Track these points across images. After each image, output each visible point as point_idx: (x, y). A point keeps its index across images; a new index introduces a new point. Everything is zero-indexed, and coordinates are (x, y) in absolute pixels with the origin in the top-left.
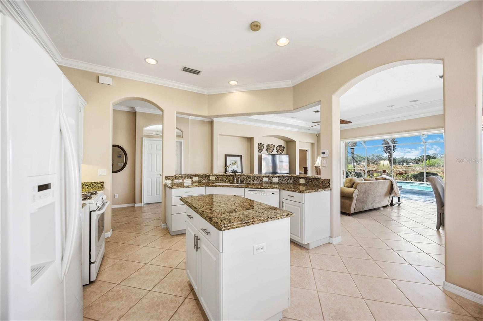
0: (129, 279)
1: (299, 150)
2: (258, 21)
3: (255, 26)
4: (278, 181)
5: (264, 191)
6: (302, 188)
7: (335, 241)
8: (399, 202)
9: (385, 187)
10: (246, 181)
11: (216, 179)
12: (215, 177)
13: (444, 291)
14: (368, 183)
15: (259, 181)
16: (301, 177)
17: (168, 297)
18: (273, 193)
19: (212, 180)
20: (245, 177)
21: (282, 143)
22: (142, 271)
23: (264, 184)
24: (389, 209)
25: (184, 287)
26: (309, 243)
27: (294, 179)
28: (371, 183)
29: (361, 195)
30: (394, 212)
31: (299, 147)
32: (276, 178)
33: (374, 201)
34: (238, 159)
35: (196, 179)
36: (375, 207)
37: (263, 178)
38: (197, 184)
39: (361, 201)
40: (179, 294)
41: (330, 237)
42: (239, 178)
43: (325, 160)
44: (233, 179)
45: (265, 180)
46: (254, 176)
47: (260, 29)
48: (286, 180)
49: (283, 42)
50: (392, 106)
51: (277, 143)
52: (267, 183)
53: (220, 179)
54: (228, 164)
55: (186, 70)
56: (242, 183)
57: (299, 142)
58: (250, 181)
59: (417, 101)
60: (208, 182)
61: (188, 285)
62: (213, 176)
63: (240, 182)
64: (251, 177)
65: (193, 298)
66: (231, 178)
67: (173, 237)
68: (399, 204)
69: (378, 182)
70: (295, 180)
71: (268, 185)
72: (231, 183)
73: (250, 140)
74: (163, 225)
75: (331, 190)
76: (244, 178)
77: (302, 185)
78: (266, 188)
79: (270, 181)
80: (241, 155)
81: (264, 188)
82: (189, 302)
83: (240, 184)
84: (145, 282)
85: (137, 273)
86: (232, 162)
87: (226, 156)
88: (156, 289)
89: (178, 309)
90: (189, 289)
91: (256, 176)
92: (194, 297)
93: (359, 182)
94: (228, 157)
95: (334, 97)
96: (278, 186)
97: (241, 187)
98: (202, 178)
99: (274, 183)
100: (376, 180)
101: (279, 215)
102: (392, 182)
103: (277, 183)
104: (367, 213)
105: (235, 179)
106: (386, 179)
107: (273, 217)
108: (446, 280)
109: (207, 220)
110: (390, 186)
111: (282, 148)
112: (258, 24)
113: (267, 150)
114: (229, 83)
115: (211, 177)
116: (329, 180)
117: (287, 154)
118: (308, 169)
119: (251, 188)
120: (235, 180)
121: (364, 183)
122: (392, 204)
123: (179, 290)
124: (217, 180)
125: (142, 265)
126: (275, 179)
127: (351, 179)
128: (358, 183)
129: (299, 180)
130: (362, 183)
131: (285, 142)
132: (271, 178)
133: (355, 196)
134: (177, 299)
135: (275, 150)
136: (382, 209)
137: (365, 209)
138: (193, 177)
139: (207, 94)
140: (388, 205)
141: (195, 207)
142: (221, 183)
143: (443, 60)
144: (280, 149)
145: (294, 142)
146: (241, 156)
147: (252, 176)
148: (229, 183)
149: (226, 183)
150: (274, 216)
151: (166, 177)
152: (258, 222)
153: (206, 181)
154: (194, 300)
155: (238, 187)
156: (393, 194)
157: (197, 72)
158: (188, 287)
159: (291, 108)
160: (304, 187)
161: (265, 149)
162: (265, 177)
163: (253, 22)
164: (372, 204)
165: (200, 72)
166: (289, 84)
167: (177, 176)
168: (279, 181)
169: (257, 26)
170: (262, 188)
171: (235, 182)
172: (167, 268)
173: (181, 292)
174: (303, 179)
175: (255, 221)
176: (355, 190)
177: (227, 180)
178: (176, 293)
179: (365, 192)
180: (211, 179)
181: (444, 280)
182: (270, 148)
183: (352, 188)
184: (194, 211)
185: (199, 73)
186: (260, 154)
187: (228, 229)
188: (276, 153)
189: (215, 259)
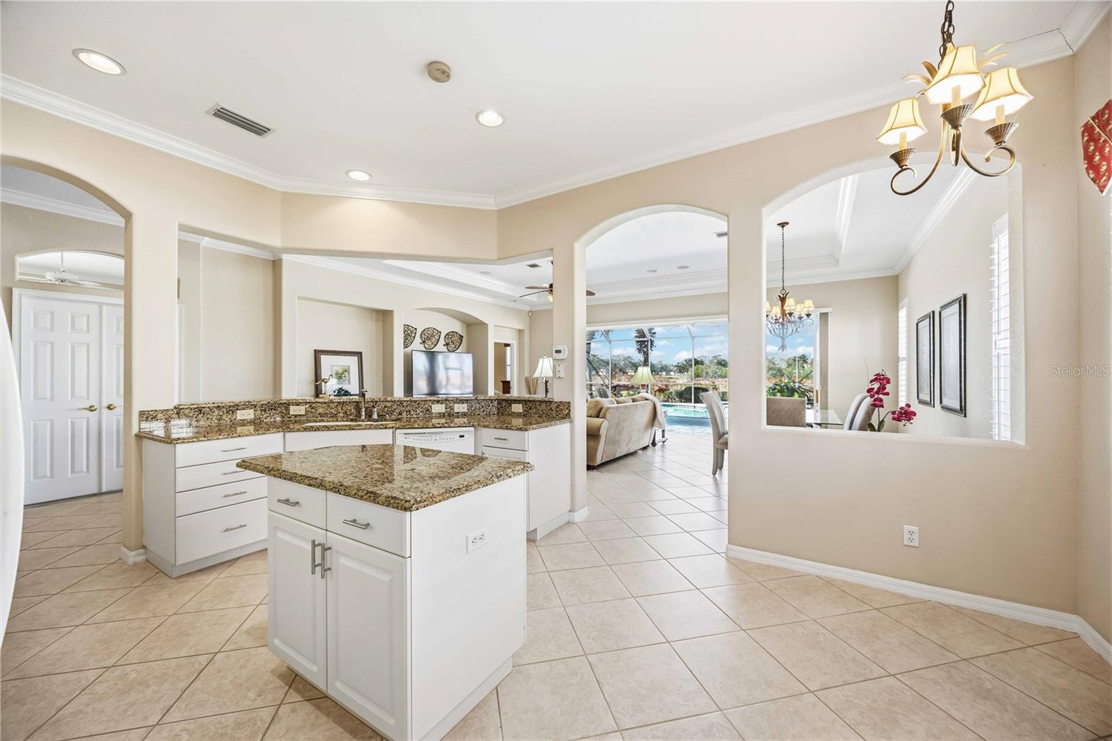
0: (56, 722)
1: (495, 343)
2: (447, 63)
3: (438, 72)
4: (466, 411)
5: (442, 432)
6: (518, 422)
7: (579, 516)
8: (664, 439)
9: (645, 415)
10: (391, 413)
11: (306, 411)
12: (304, 407)
13: (728, 559)
14: (622, 406)
15: (422, 412)
16: (516, 400)
17: (223, 720)
18: (461, 436)
19: (296, 416)
20: (389, 404)
21: (457, 327)
22: (99, 689)
23: (436, 417)
24: (649, 452)
25: (266, 685)
26: (536, 529)
27: (499, 403)
28: (626, 406)
29: (612, 431)
30: (656, 455)
31: (493, 338)
32: (463, 403)
33: (631, 439)
34: (352, 362)
35: (249, 414)
36: (631, 451)
37: (433, 406)
38: (252, 428)
39: (613, 442)
40: (259, 703)
41: (570, 511)
42: (373, 407)
43: (562, 366)
44: (358, 409)
45: (438, 408)
46: (411, 401)
47: (448, 82)
48: (483, 407)
49: (490, 118)
50: (654, 271)
51: (446, 326)
52: (441, 415)
53: (320, 410)
54: (324, 375)
55: (222, 114)
56: (381, 417)
57: (495, 326)
58: (400, 414)
59: (687, 267)
60: (282, 422)
61: (276, 678)
62: (298, 404)
63: (375, 416)
64: (404, 404)
65: (302, 699)
66: (352, 408)
67: (180, 580)
68: (664, 442)
69: (636, 405)
70: (501, 407)
71: (443, 421)
72: (352, 420)
73: (384, 316)
74: (135, 556)
75: (571, 422)
76: (385, 407)
77: (518, 415)
78: (444, 427)
79: (449, 410)
80: (361, 353)
81: (441, 427)
82: (293, 711)
83: (377, 421)
84: (125, 711)
85: (84, 698)
86: (335, 369)
87: (318, 354)
88: (175, 715)
89: (264, 735)
90: (282, 684)
91: (415, 402)
92: (302, 697)
93: (609, 406)
94: (323, 358)
95: (577, 246)
96: (465, 420)
97: (386, 428)
98: (265, 411)
99: (458, 415)
100: (633, 402)
101: (510, 470)
102: (655, 405)
103: (464, 415)
104: (621, 462)
105: (364, 410)
106: (647, 399)
107: (501, 475)
108: (729, 543)
109: (362, 496)
110: (652, 410)
111: (456, 338)
112: (447, 70)
113: (424, 342)
114: (347, 172)
115: (292, 408)
116: (569, 403)
117: (468, 352)
118: (511, 385)
119: (410, 428)
120: (363, 413)
121: (617, 408)
122: (654, 444)
123: (252, 695)
124: (311, 415)
125: (92, 675)
126: (461, 406)
127: (596, 402)
128: (608, 408)
129: (511, 406)
130: (613, 408)
131: (464, 325)
132: (451, 405)
133: (603, 432)
134: (253, 715)
135: (442, 341)
136: (640, 452)
137: (617, 456)
138: (237, 409)
139: (281, 190)
140: (648, 446)
141: (307, 477)
142: (323, 421)
143: (727, 216)
144: (454, 341)
145: (482, 325)
146: (359, 354)
147: (407, 401)
148: (347, 421)
149: (337, 420)
150: (502, 473)
151: (142, 413)
152: (476, 486)
153: (279, 419)
154: (305, 702)
155: (370, 428)
156: (656, 423)
157: (260, 130)
158: (278, 680)
159: (495, 256)
160: (521, 420)
161: (418, 340)
162: (438, 402)
163: (435, 62)
164: (627, 445)
165: (269, 130)
166: (489, 203)
167: (181, 409)
168: (468, 409)
169: (444, 72)
170: (435, 427)
171: (363, 417)
172: (193, 659)
173: (259, 699)
174: (519, 403)
175: (470, 485)
176: (602, 423)
177: (341, 415)
178: (246, 704)
179: (618, 425)
180: (291, 413)
181: (727, 543)
182: (429, 336)
183: (598, 417)
184: (309, 485)
185: (266, 132)
186: (409, 349)
187: (425, 507)
188: (445, 349)
189: (386, 578)
